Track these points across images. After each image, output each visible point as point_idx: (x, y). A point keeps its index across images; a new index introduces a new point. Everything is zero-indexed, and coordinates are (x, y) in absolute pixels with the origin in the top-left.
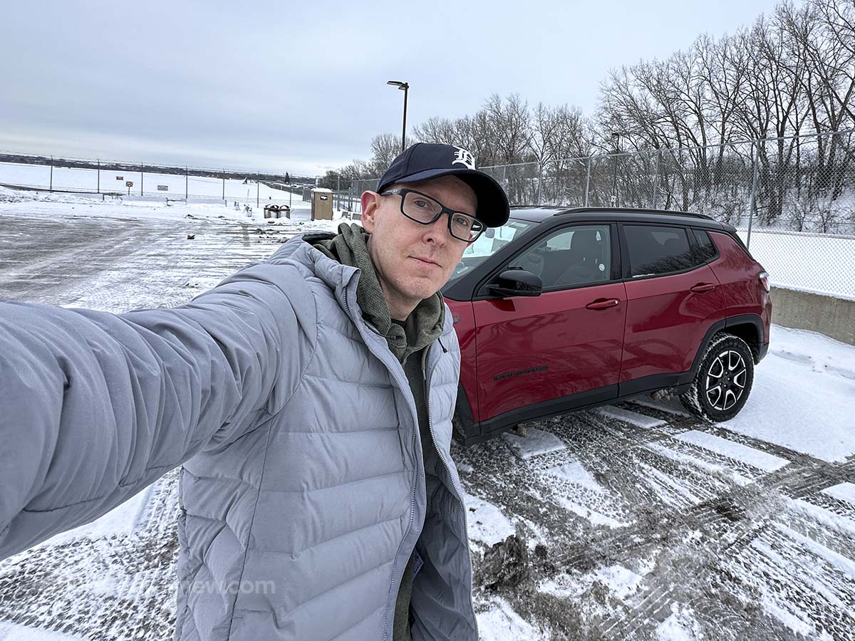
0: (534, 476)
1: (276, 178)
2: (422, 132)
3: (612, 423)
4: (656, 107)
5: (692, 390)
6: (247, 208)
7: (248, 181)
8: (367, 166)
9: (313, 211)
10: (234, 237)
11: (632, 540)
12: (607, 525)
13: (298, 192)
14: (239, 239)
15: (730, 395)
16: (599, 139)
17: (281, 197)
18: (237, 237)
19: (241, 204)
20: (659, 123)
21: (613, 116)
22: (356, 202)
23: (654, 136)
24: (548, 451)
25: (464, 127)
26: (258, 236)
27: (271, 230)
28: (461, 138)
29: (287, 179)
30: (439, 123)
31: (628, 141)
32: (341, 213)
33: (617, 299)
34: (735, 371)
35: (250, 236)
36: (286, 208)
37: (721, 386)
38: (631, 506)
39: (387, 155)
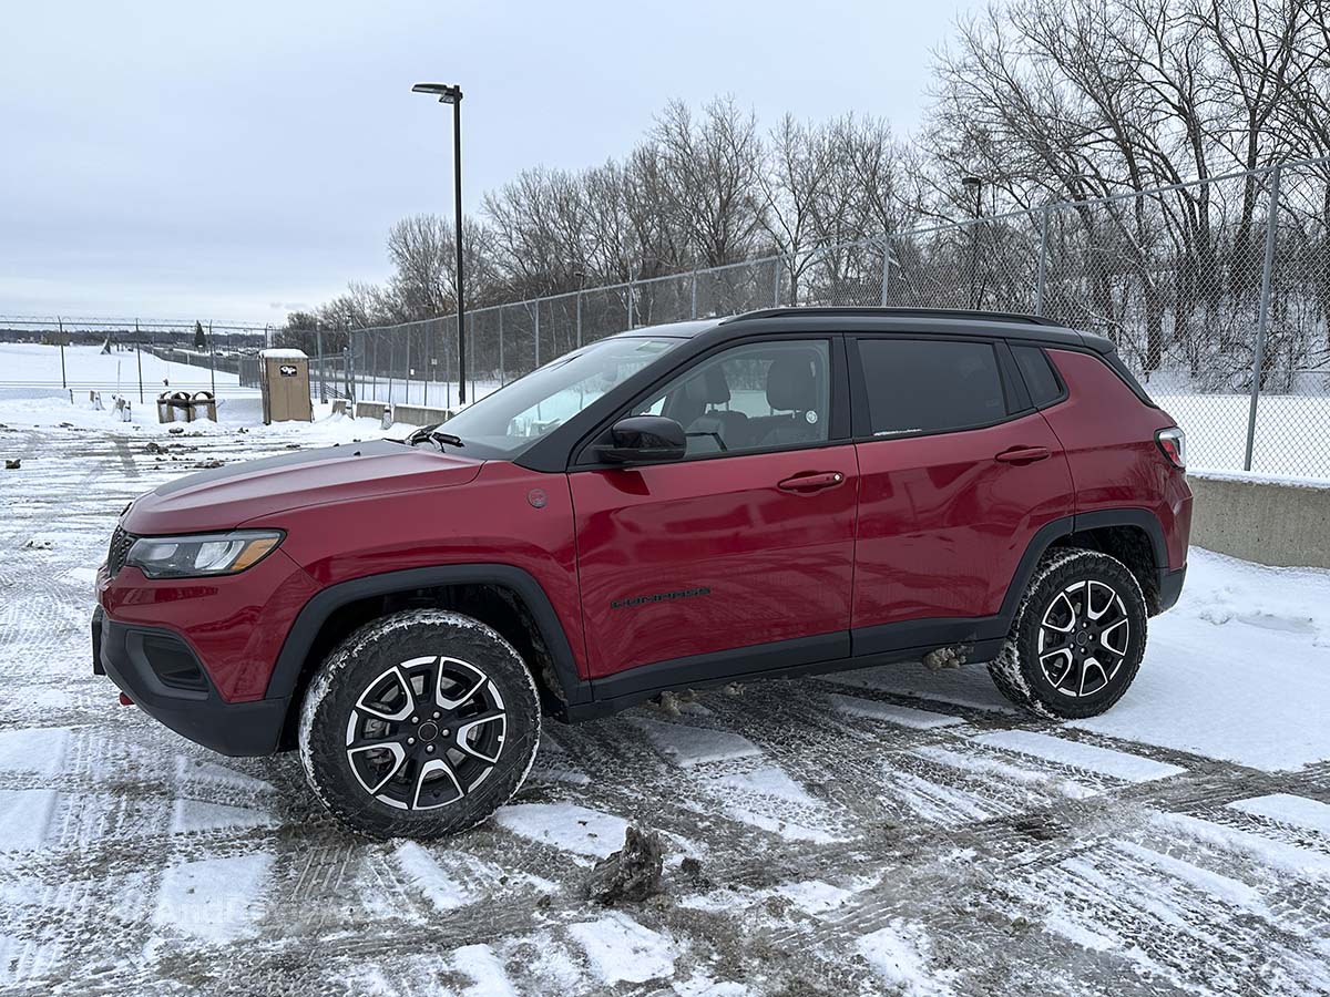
0: (696, 786)
1: (175, 338)
2: (504, 206)
3: (857, 723)
4: (1076, 103)
5: (1009, 653)
6: (121, 404)
7: (113, 348)
8: (383, 296)
9: (267, 405)
10: (103, 462)
11: (850, 857)
12: (810, 839)
13: (227, 366)
14: (113, 465)
15: (1092, 667)
16: (936, 196)
17: (191, 379)
18: (109, 462)
19: (106, 397)
20: (1086, 145)
21: (969, 136)
22: (363, 382)
23: (1073, 181)
24: (725, 758)
25: (605, 188)
26: (153, 457)
27: (178, 446)
28: (598, 216)
29: (200, 339)
30: (546, 183)
31: (1006, 194)
32: (330, 406)
33: (837, 473)
34: (1103, 622)
35: (135, 457)
36: (205, 398)
37: (1072, 650)
38: (860, 821)
39: (426, 268)
